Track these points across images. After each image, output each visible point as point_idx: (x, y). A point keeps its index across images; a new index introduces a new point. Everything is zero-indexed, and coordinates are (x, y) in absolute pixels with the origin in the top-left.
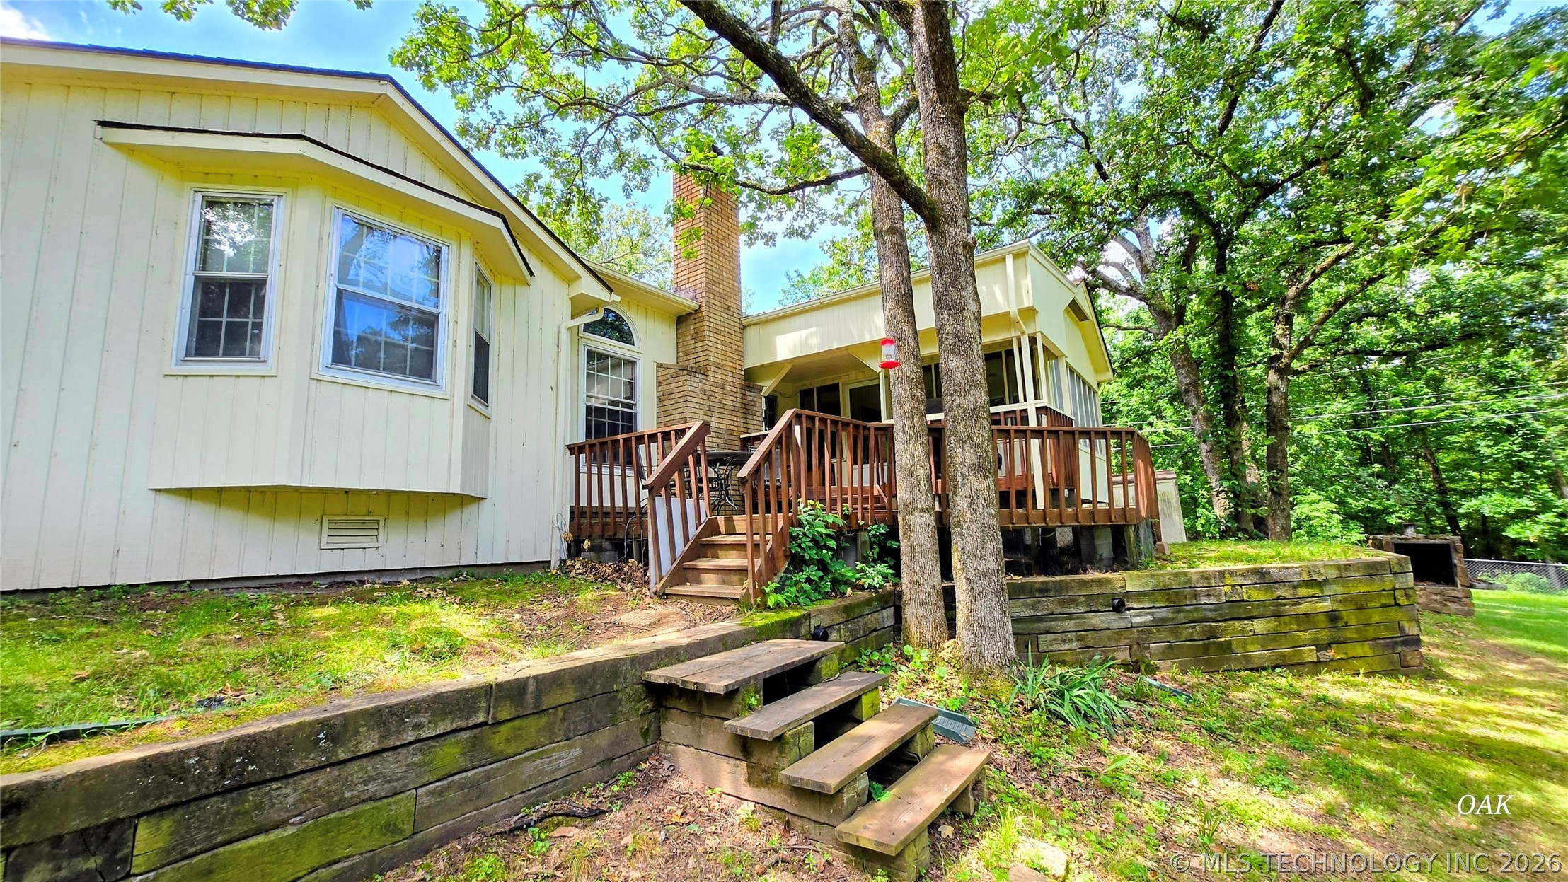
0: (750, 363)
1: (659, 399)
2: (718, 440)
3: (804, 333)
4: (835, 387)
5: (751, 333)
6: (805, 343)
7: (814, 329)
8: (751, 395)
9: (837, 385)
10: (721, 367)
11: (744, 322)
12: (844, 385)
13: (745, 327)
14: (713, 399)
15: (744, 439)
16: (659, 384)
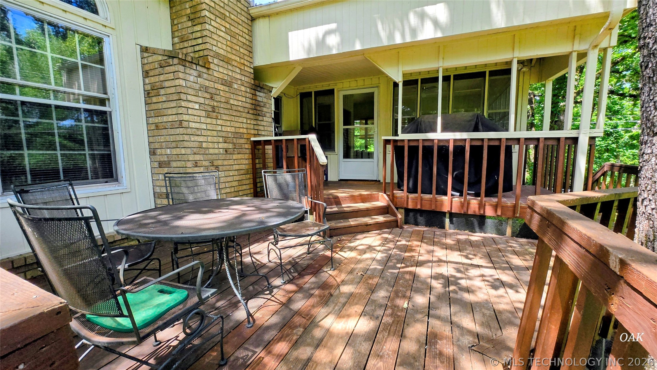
0: (260, 61)
1: (148, 94)
2: (225, 145)
3: (321, 30)
4: (331, 92)
5: (261, 26)
6: (321, 43)
7: (333, 26)
8: (261, 96)
9: (333, 90)
10: (227, 61)
11: (254, 12)
12: (339, 91)
13: (253, 19)
14: (218, 98)
15: (254, 141)
16: (146, 74)
